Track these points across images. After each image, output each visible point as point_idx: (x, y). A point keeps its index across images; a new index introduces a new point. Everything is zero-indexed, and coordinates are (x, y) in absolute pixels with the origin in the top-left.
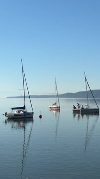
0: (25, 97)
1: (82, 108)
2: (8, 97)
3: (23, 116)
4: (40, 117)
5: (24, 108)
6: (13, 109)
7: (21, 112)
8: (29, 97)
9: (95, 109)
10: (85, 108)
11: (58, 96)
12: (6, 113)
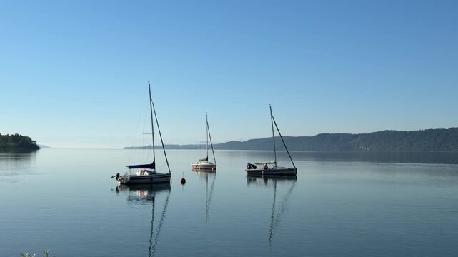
0: (154, 148)
1: (266, 168)
2: (125, 148)
3: (148, 181)
4: (183, 182)
5: (153, 166)
6: (130, 167)
7: (146, 174)
8: (163, 147)
9: (289, 170)
10: (270, 167)
11: (212, 147)
12: (118, 176)
